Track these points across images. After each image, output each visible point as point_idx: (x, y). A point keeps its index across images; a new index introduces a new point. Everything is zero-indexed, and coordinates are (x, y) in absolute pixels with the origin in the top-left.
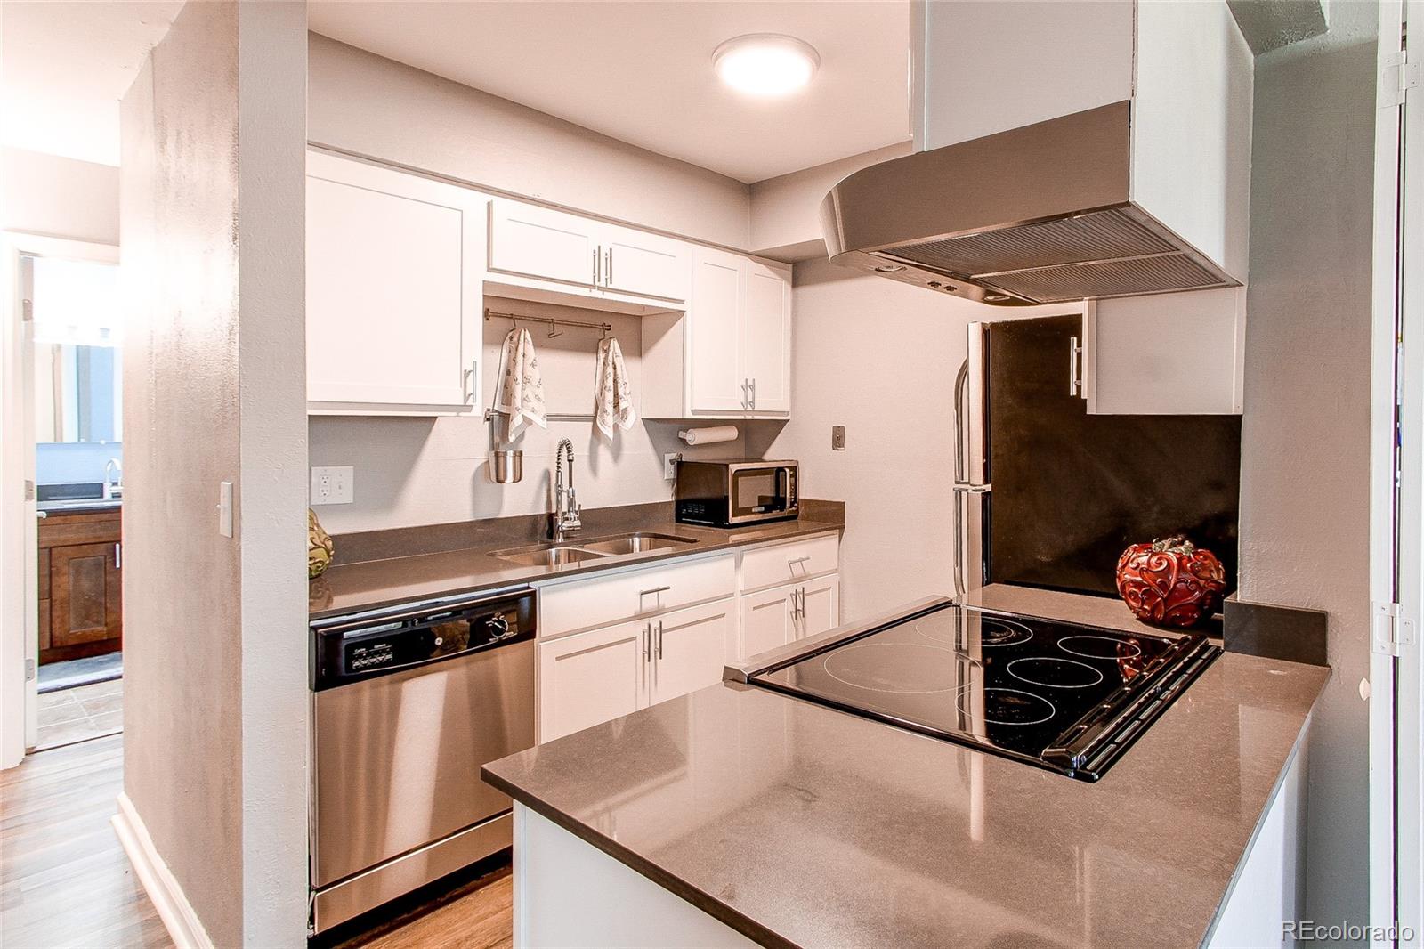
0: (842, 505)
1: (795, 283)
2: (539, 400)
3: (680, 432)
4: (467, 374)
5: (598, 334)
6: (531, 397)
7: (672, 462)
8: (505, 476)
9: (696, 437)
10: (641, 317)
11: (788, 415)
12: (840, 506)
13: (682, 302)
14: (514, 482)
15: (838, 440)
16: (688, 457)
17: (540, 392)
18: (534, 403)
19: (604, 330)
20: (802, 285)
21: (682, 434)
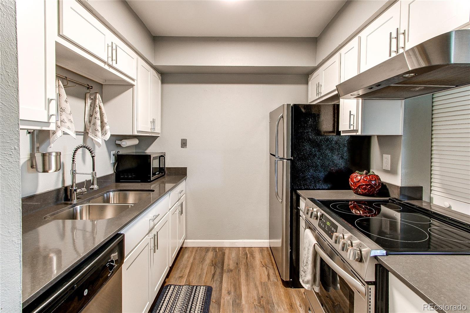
0: (186, 168)
1: (163, 82)
2: (71, 122)
3: (117, 141)
4: (50, 101)
5: (85, 90)
6: (66, 120)
7: (114, 155)
8: (50, 168)
9: (126, 143)
10: (102, 85)
11: (159, 134)
12: (185, 169)
13: (133, 80)
14: (55, 171)
15: (184, 144)
16: (122, 152)
17: (71, 117)
18: (68, 124)
19: (88, 88)
20: (164, 83)
21: (118, 142)
